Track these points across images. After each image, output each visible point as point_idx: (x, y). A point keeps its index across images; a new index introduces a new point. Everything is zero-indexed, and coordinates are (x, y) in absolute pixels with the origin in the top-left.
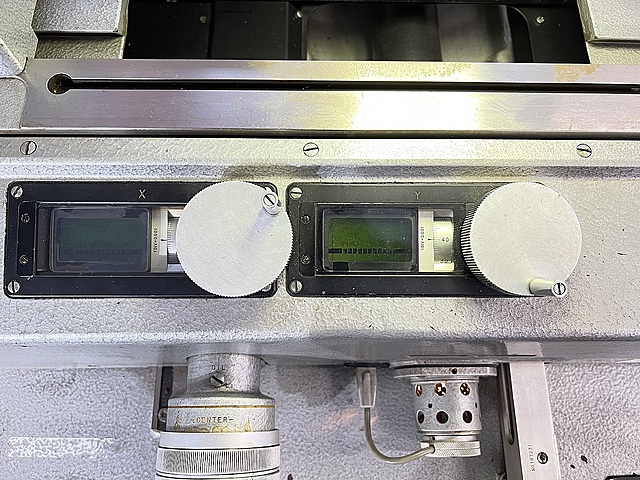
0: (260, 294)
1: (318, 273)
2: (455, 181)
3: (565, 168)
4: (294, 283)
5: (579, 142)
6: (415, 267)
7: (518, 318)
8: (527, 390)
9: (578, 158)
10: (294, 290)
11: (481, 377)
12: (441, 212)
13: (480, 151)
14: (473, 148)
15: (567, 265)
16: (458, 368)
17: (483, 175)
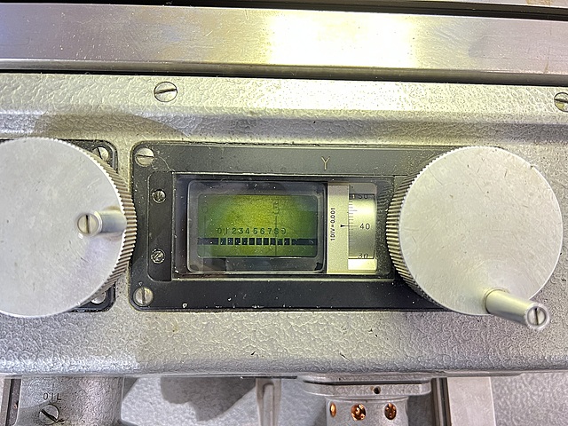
0: (89, 307)
1: (177, 276)
2: (380, 142)
3: (537, 126)
4: (140, 291)
5: (556, 90)
6: (321, 266)
7: (464, 341)
8: (469, 410)
9: (557, 112)
10: (140, 301)
11: (410, 397)
12: (359, 187)
13: (416, 100)
14: (407, 96)
15: (542, 271)
16: (382, 387)
17: (419, 135)
